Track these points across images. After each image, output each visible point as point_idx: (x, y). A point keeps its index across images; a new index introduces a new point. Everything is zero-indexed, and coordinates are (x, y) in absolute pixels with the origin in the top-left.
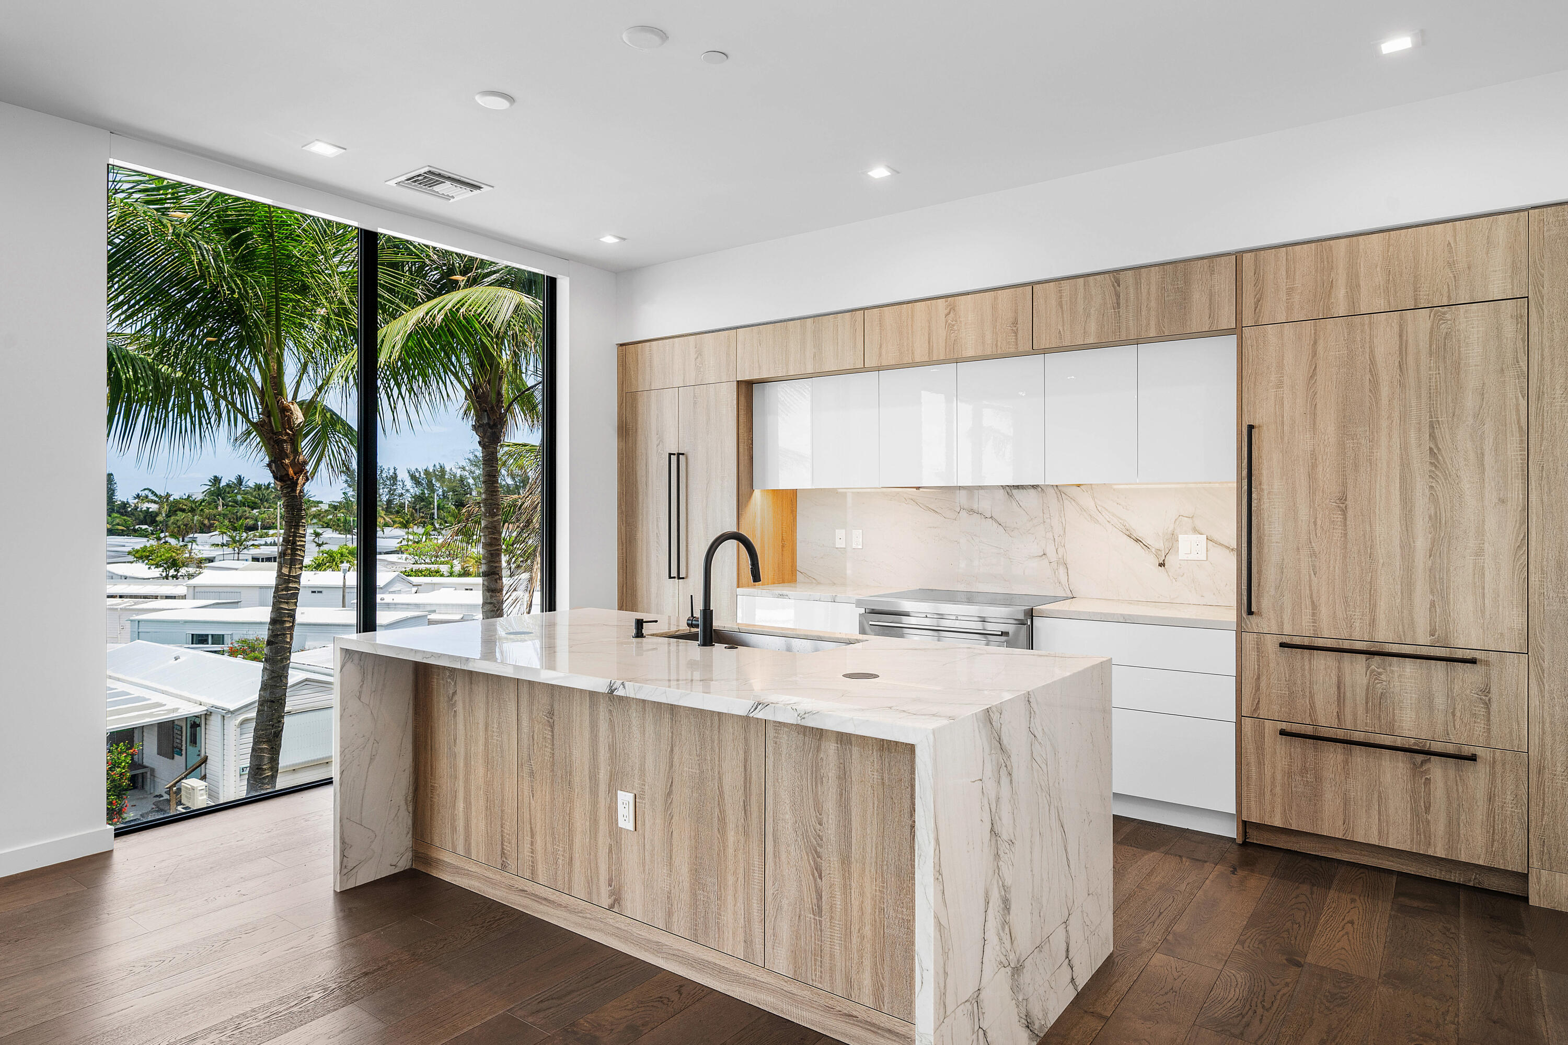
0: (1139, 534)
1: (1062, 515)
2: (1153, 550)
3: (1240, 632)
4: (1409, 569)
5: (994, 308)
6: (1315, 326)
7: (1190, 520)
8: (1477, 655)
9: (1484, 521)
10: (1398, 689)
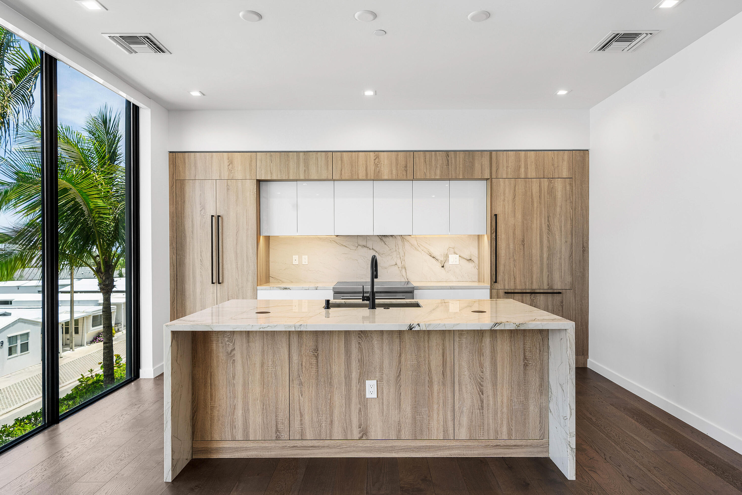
0: (433, 255)
1: (404, 248)
2: (440, 261)
3: (491, 289)
4: (542, 264)
5: (397, 159)
6: (515, 180)
7: (453, 249)
8: (560, 291)
9: (562, 248)
10: (539, 304)
